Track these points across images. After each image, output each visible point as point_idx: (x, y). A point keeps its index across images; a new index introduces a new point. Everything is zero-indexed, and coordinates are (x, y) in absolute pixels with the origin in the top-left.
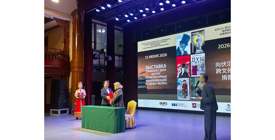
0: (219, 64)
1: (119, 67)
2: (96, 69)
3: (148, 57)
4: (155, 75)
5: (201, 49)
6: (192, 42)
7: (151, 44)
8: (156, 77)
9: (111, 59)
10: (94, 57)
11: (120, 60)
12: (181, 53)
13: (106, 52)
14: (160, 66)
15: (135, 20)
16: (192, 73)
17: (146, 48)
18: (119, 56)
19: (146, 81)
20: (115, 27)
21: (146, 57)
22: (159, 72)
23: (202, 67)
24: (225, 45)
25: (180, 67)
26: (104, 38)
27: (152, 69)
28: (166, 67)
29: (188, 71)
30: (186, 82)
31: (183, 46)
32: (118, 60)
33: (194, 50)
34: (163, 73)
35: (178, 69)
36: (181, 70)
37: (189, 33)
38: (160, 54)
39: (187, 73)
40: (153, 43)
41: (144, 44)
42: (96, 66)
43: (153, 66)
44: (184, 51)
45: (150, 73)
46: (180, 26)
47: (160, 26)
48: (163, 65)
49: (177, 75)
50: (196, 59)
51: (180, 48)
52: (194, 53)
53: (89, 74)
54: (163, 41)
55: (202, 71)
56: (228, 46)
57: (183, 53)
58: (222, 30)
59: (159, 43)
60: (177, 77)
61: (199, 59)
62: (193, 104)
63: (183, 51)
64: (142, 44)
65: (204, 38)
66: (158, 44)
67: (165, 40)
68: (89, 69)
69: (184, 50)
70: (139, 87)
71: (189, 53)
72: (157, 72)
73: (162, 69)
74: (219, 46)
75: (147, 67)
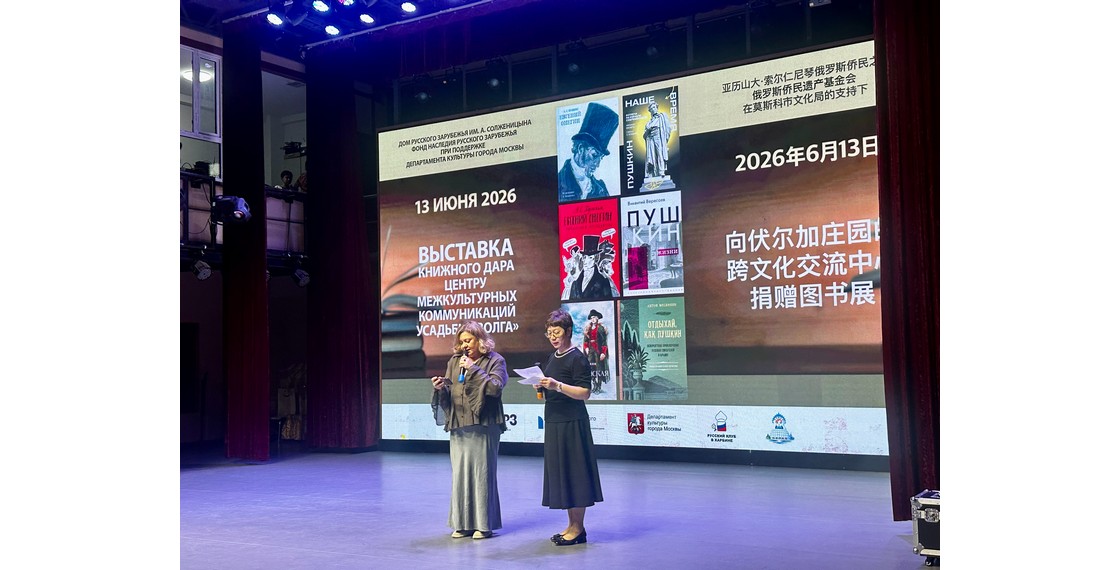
0: (739, 240)
1: (286, 252)
3: (431, 206)
4: (463, 291)
5: (667, 173)
6: (625, 142)
7: (445, 144)
8: (465, 299)
9: (248, 215)
11: (293, 217)
12: (578, 190)
13: (221, 181)
14: (484, 249)
15: (365, 26)
16: (626, 281)
17: (419, 163)
18: (286, 196)
19: (421, 315)
20: (266, 57)
21: (418, 203)
22: (480, 275)
23: (669, 252)
24: (763, 159)
25: (574, 254)
26: (208, 109)
27: (446, 263)
28: (511, 253)
29: (609, 271)
30: (600, 321)
31: (590, 159)
32: (285, 217)
33: (634, 175)
34: (496, 283)
35: (566, 262)
36: (579, 266)
37: (612, 100)
38: (486, 194)
39: (607, 281)
40: (450, 139)
41: (408, 143)
43: (452, 245)
44: (593, 182)
45: (441, 279)
46: (575, 67)
47: (485, 61)
48: (497, 241)
49: (562, 287)
50: (642, 215)
51: (574, 165)
52: (636, 192)
54: (496, 132)
55: (669, 268)
56: (779, 161)
57: (586, 188)
58: (752, 91)
59: (479, 142)
60: (563, 299)
61: (656, 219)
62: (631, 417)
63: (587, 180)
64: (401, 144)
65: (678, 123)
66: (474, 144)
67: (508, 130)
69: (592, 178)
70: (387, 346)
71: (614, 189)
72: (472, 275)
73: (496, 263)
74: (740, 159)
75: (425, 254)
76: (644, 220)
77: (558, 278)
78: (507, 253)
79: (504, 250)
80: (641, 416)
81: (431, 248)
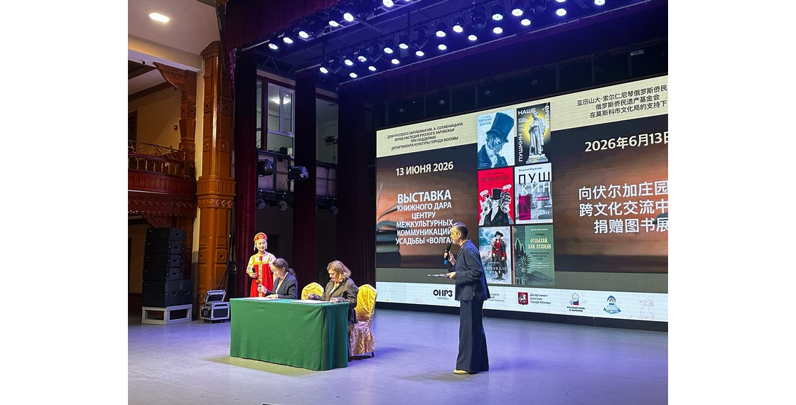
0: (587, 192)
1: (326, 196)
2: (266, 202)
3: (405, 171)
4: (422, 219)
5: (542, 153)
6: (518, 134)
7: (413, 137)
8: (423, 224)
9: (307, 176)
10: (260, 169)
11: (330, 177)
12: (490, 163)
13: (293, 157)
14: (434, 196)
15: (372, 72)
16: (517, 215)
17: (398, 147)
18: (327, 166)
19: (398, 233)
20: (318, 90)
21: (398, 170)
22: (432, 210)
23: (544, 199)
24: (602, 144)
25: (487, 199)
26: (288, 119)
27: (413, 203)
28: (450, 198)
29: (507, 209)
30: (501, 238)
31: (496, 145)
32: (325, 177)
33: (523, 154)
34: (442, 215)
35: (481, 203)
36: (490, 206)
37: (510, 111)
38: (436, 164)
39: (506, 215)
40: (416, 134)
41: (392, 136)
42: (267, 193)
43: (416, 193)
44: (498, 158)
45: (410, 213)
46: (488, 92)
47: (436, 91)
48: (442, 191)
49: (480, 218)
50: (527, 177)
51: (487, 148)
52: (524, 164)
53: (248, 215)
54: (442, 130)
55: (543, 208)
56: (612, 145)
57: (494, 161)
58: (595, 104)
59: (433, 135)
60: (480, 225)
61: (537, 177)
62: (520, 294)
63: (495, 157)
64: (389, 137)
65: (550, 124)
66: (430, 136)
67: (449, 128)
68: (248, 201)
69: (497, 155)
70: (379, 249)
71: (511, 161)
72: (427, 210)
73: (441, 203)
74: (588, 145)
75: (401, 198)
76: (528, 179)
77: (476, 212)
78: (448, 198)
79: (446, 196)
80: (526, 294)
81: (405, 195)
